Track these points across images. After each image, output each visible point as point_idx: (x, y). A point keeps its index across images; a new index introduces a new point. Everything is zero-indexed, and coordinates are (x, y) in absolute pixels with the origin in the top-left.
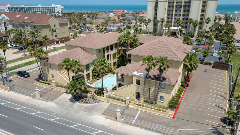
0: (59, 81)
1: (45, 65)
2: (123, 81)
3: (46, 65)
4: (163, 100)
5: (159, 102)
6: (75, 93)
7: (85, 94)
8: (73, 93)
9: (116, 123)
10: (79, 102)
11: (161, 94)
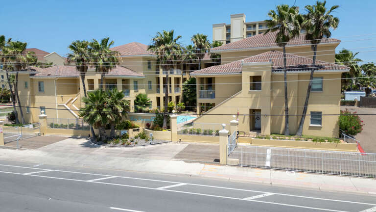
0: (57, 117)
1: (26, 87)
2: (213, 96)
3: (29, 85)
4: (320, 123)
5: (311, 128)
6: (99, 118)
7: (123, 132)
8: (95, 116)
9: (222, 169)
10: (107, 145)
11: (311, 108)
